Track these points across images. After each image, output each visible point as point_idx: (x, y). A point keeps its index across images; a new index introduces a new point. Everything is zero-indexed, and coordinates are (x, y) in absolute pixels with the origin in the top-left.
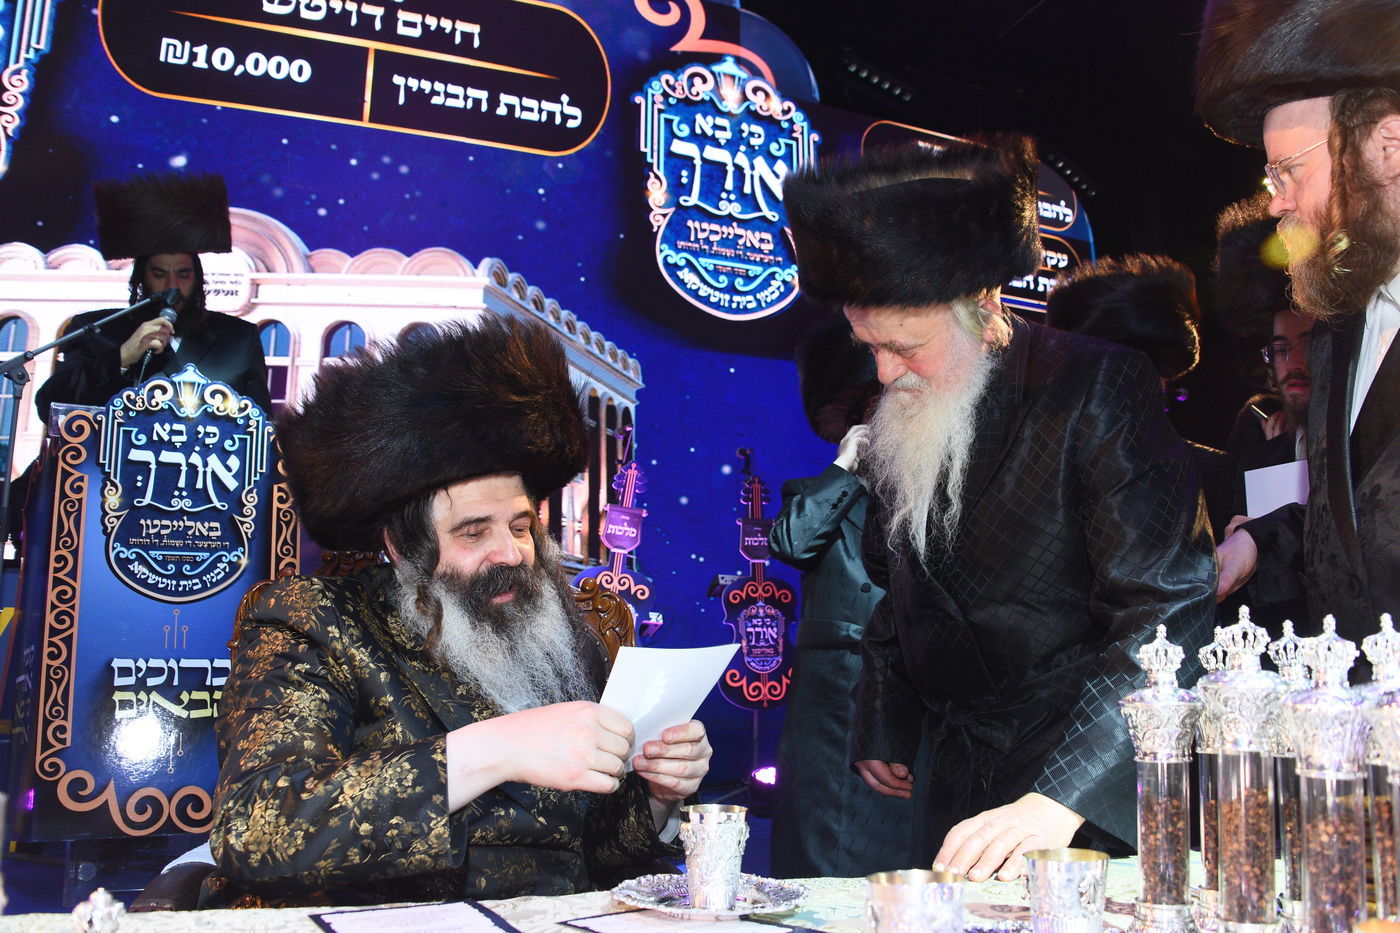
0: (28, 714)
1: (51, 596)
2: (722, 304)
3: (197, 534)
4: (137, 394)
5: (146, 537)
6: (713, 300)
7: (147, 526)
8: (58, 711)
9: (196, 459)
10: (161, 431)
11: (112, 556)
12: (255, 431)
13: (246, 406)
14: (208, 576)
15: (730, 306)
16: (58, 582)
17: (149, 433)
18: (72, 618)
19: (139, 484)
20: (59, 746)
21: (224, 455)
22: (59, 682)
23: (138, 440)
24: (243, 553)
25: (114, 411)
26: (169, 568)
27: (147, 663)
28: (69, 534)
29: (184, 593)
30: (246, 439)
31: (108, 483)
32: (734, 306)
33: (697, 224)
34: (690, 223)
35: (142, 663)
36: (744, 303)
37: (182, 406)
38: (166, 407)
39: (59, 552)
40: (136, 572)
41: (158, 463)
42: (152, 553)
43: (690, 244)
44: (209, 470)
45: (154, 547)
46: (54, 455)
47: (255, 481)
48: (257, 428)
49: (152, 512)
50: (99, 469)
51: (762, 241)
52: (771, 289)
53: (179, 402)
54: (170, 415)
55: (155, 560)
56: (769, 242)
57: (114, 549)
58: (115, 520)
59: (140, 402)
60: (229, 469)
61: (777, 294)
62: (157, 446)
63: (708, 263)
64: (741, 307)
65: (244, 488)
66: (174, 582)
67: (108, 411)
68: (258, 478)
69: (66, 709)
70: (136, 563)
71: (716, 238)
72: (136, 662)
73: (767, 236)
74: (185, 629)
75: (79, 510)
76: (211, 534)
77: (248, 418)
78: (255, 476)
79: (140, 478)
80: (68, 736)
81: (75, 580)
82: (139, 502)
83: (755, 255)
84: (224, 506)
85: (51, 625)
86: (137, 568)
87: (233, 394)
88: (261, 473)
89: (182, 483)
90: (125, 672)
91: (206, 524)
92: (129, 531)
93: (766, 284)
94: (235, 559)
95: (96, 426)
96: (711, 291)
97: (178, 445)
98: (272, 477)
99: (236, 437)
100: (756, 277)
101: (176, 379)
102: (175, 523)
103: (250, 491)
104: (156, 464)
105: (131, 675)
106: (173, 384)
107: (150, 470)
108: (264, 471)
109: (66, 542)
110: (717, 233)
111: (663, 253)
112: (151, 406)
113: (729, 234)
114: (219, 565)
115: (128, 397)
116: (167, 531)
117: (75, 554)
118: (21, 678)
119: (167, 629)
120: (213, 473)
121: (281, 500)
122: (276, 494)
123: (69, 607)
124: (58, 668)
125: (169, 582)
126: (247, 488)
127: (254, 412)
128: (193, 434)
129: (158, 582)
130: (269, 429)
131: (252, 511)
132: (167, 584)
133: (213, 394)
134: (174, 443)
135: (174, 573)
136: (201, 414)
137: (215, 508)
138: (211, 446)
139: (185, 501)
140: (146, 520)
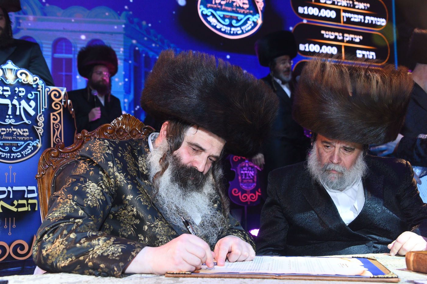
2: (227, 31)
3: (18, 134)
9: (15, 102)
12: (41, 90)
13: (37, 79)
14: (24, 152)
15: (230, 33)
21: (28, 101)
24: (39, 142)
26: (6, 148)
29: (13, 159)
30: (37, 94)
32: (232, 32)
36: (236, 31)
37: (7, 79)
44: (22, 107)
47: (43, 112)
48: (42, 89)
51: (244, 4)
52: (247, 25)
53: (6, 77)
56: (246, 4)
60: (31, 106)
61: (250, 27)
63: (221, 13)
64: (235, 33)
65: (37, 114)
68: (44, 110)
71: (224, 3)
73: (246, 1)
74: (15, 174)
76: (25, 134)
77: (37, 84)
78: (42, 109)
84: (29, 122)
87: (30, 74)
88: (45, 108)
89: (10, 112)
91: (22, 130)
94: (35, 145)
96: (221, 26)
97: (7, 96)
98: (50, 110)
99: (33, 93)
101: (4, 67)
102: (8, 129)
103: (41, 116)
106: (2, 69)
108: (46, 107)
111: (201, 9)
114: (28, 147)
116: (5, 133)
119: (6, 174)
120: (24, 108)
121: (54, 119)
122: (52, 117)
125: (6, 154)
126: (39, 114)
127: (40, 82)
128: (13, 91)
129: (1, 154)
130: (47, 89)
131: (42, 124)
132: (6, 156)
133: (21, 74)
134: (5, 95)
135: (8, 151)
136: (16, 83)
137: (25, 123)
138: (22, 97)
139: (11, 120)
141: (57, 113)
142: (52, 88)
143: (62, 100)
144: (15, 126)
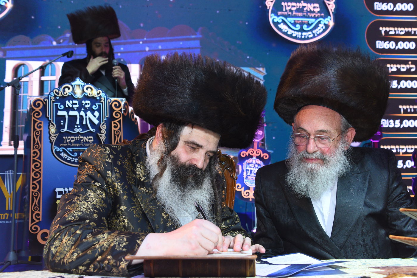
1: (32, 166)
3: (85, 141)
4: (59, 90)
5: (66, 143)
6: (294, 35)
7: (66, 139)
8: (36, 208)
9: (82, 113)
10: (69, 103)
11: (54, 151)
12: (104, 102)
13: (100, 92)
17: (64, 105)
18: (40, 174)
19: (62, 124)
20: (37, 221)
21: (93, 111)
22: (36, 198)
23: (60, 107)
25: (51, 97)
26: (75, 154)
27: (68, 189)
28: (38, 143)
30: (100, 105)
31: (51, 124)
33: (286, 4)
34: (283, 4)
37: (76, 94)
38: (70, 95)
39: (34, 150)
40: (63, 156)
41: (69, 116)
42: (68, 149)
43: (283, 13)
44: (88, 117)
45: (69, 147)
46: (31, 114)
47: (105, 120)
48: (104, 100)
49: (67, 134)
51: (314, 8)
54: (71, 97)
55: (69, 151)
57: (54, 148)
58: (54, 137)
59: (60, 93)
60: (95, 116)
62: (68, 109)
65: (101, 123)
66: (77, 159)
67: (48, 97)
69: (39, 207)
70: (63, 153)
72: (64, 189)
75: (41, 134)
76: (90, 141)
77: (100, 97)
78: (105, 118)
79: (62, 121)
80: (40, 217)
81: (41, 160)
82: (62, 130)
84: (94, 130)
85: (33, 177)
87: (94, 88)
88: (107, 117)
89: (78, 123)
90: (60, 193)
91: (88, 137)
92: (59, 141)
95: (45, 103)
97: (76, 109)
98: (111, 118)
99: (97, 104)
102: (76, 137)
103: (103, 124)
104: (68, 116)
108: (108, 116)
109: (36, 146)
110: (295, 7)
111: (272, 18)
112: (64, 94)
115: (56, 92)
116: (74, 141)
117: (40, 150)
118: (24, 197)
120: (89, 118)
121: (115, 127)
122: (113, 125)
123: (39, 170)
124: (36, 192)
125: (75, 159)
126: (102, 123)
127: (103, 95)
128: (81, 104)
129: (71, 159)
130: (109, 100)
131: (104, 132)
132: (75, 160)
133: (87, 89)
134: (74, 108)
135: (77, 156)
136: (83, 97)
137: (91, 131)
138: (88, 108)
139: (79, 129)
140: (65, 137)
141: (118, 121)
142: (113, 99)
143: (121, 109)
144: (83, 135)
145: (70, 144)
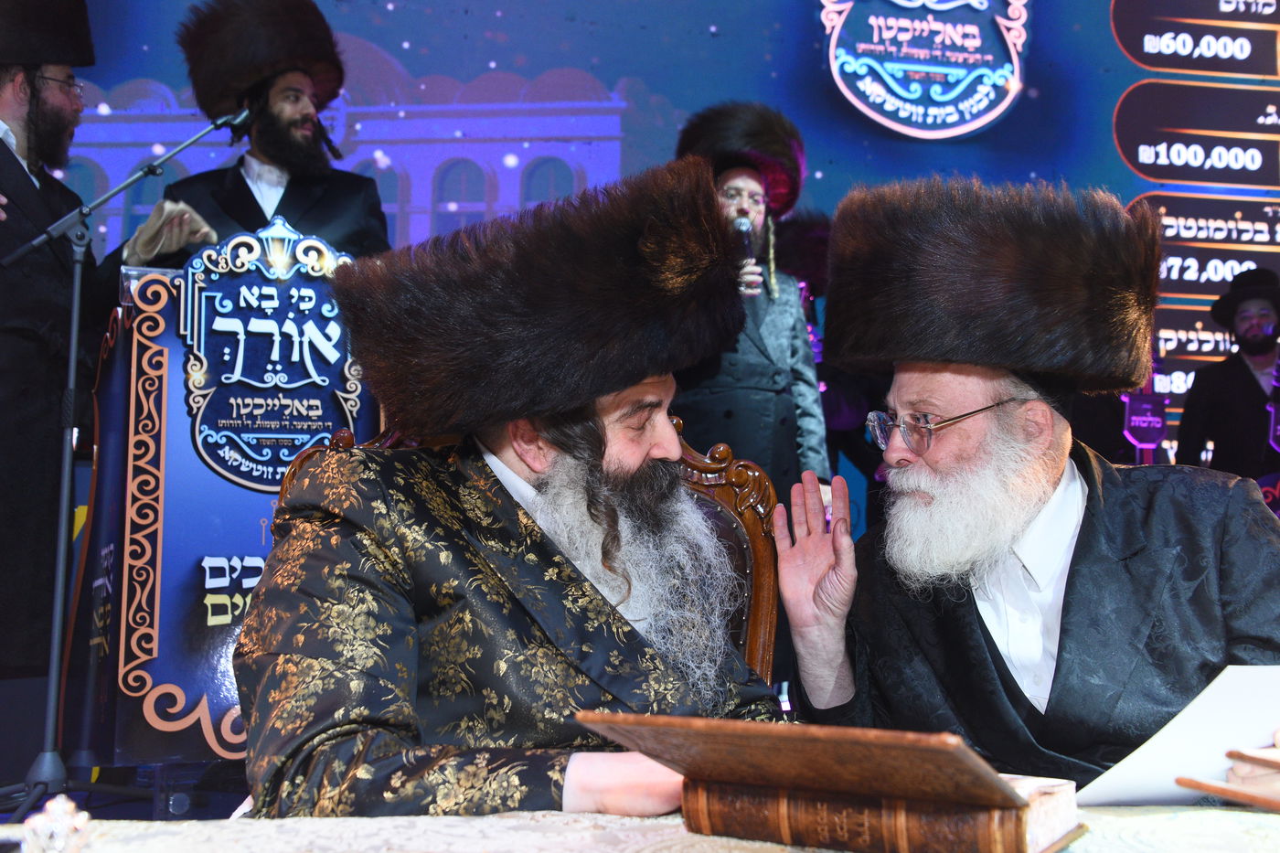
0: (108, 621)
1: (132, 487)
4: (219, 254)
5: (237, 419)
6: (903, 114)
7: (238, 405)
8: (142, 618)
10: (249, 295)
11: (199, 441)
15: (925, 122)
16: (138, 471)
17: (235, 299)
18: (156, 511)
19: (227, 358)
20: (144, 657)
22: (143, 585)
23: (223, 306)
25: (194, 274)
27: (242, 560)
28: (150, 416)
31: (192, 357)
33: (881, 21)
34: (872, 20)
35: (236, 562)
36: (943, 117)
38: (253, 268)
39: (139, 437)
40: (227, 458)
41: (247, 333)
42: (245, 436)
43: (872, 47)
45: (246, 429)
46: (128, 327)
49: (243, 389)
50: (180, 341)
51: (965, 36)
53: (268, 262)
54: (257, 277)
55: (248, 444)
57: (201, 432)
58: (201, 399)
59: (222, 263)
61: (985, 103)
62: (245, 313)
64: (938, 121)
66: (271, 469)
67: (187, 273)
69: (152, 615)
70: (227, 448)
71: (904, 37)
72: (229, 561)
73: (972, 29)
75: (160, 389)
79: (227, 350)
80: (155, 645)
81: (158, 469)
82: (227, 378)
83: (957, 54)
85: (132, 520)
86: (228, 454)
87: (329, 250)
90: (217, 572)
91: (305, 402)
92: (217, 411)
93: (970, 91)
95: (174, 292)
100: (958, 82)
101: (263, 234)
103: (354, 364)
104: (245, 335)
105: (224, 576)
106: (260, 240)
107: (238, 341)
109: (146, 425)
110: (906, 30)
111: (839, 60)
112: (235, 266)
113: (923, 31)
115: (209, 257)
116: (261, 411)
117: (157, 438)
118: (99, 582)
123: (153, 500)
124: (142, 568)
126: (350, 360)
128: (285, 298)
131: (356, 386)
135: (270, 459)
136: (293, 276)
139: (279, 375)
140: (236, 399)
145: (249, 422)
